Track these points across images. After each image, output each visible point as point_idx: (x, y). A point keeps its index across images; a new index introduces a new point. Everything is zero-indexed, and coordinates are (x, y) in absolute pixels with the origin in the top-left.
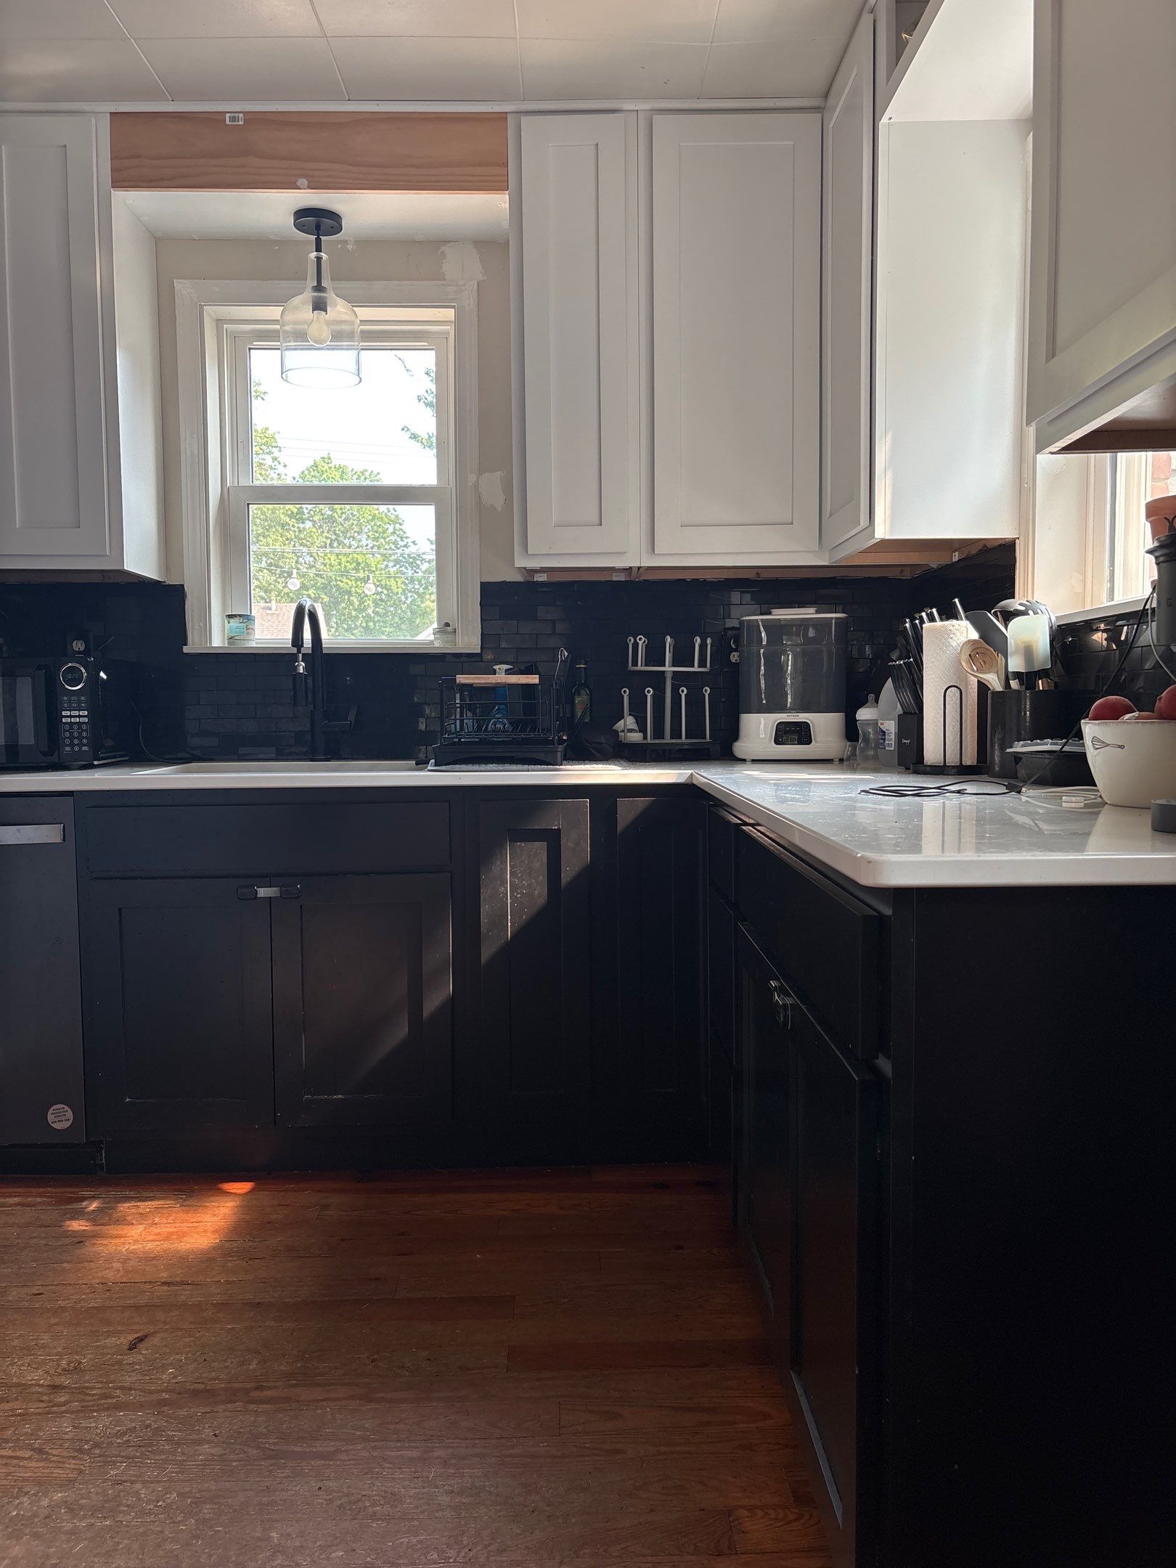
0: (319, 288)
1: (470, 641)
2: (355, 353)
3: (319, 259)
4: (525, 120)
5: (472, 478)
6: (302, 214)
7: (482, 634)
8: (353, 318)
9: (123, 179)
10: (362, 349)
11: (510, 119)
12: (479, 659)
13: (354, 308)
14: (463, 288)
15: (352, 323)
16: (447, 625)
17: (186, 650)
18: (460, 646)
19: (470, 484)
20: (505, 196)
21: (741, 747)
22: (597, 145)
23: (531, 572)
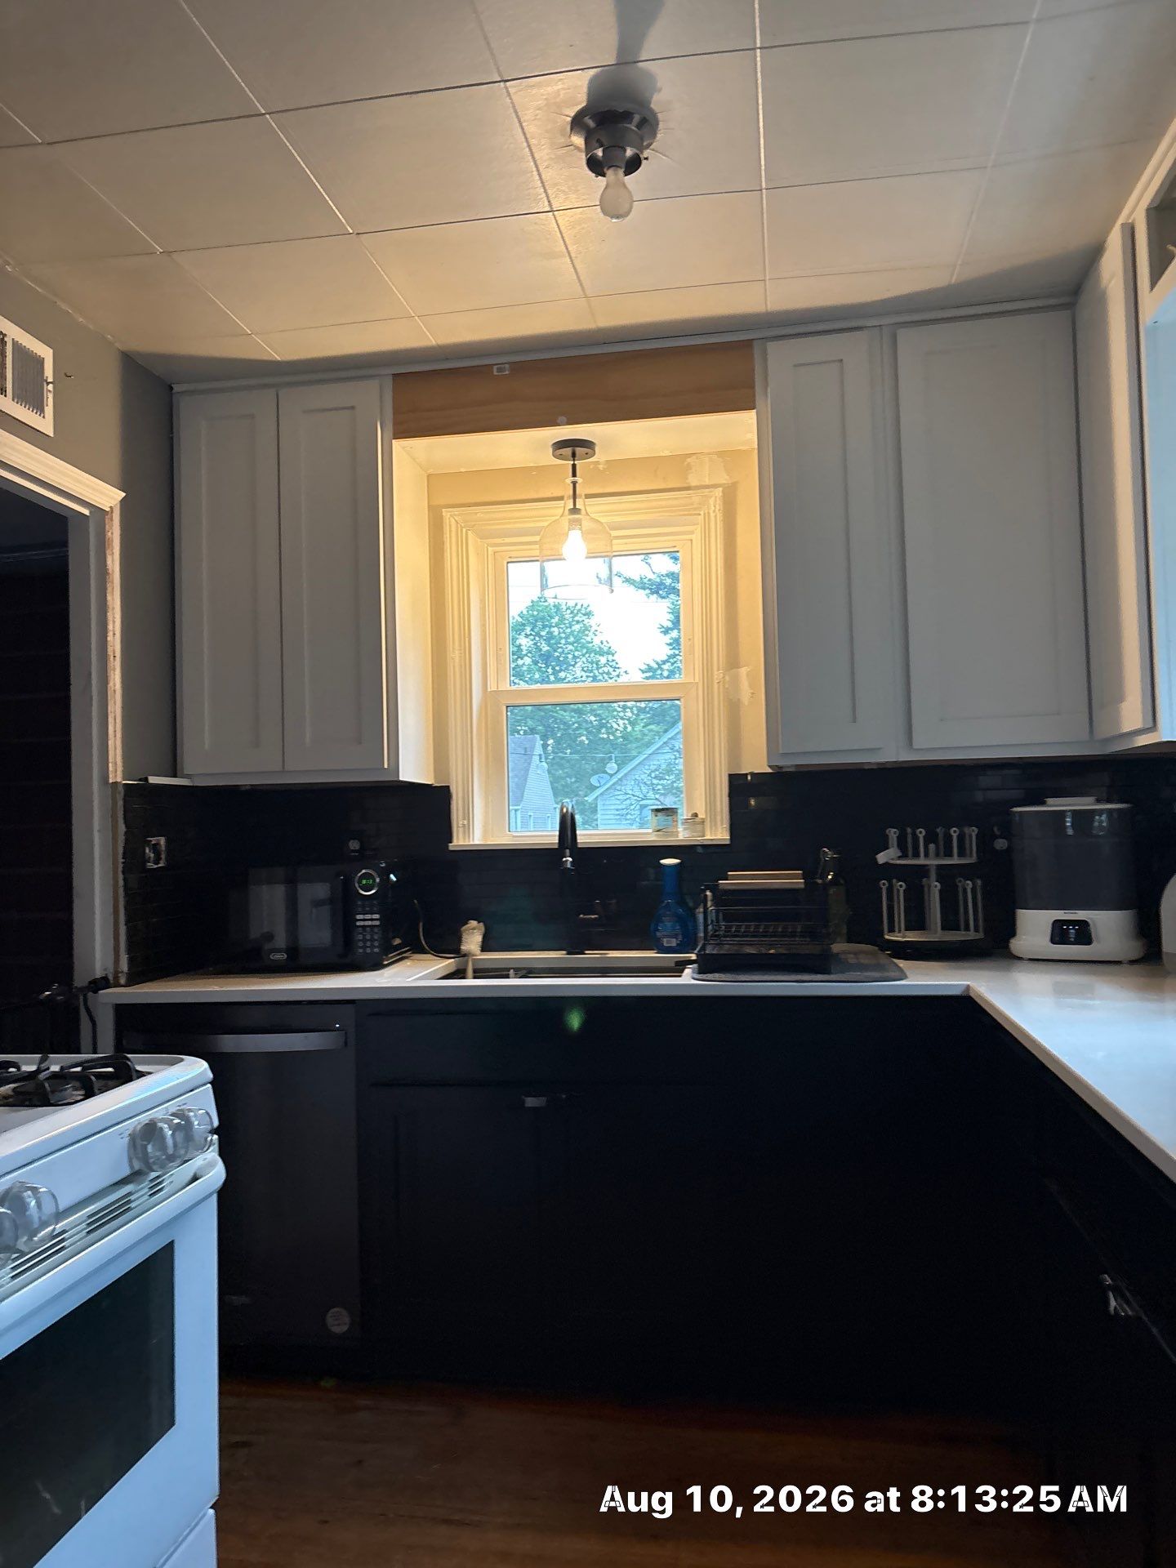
0: (575, 510)
1: (719, 833)
2: (606, 561)
3: (574, 483)
4: (772, 347)
5: (720, 675)
6: (561, 445)
7: (732, 825)
9: (404, 431)
11: (755, 343)
12: (729, 850)
14: (709, 495)
16: (696, 815)
17: (452, 846)
18: (708, 837)
19: (715, 680)
20: (753, 413)
21: (1018, 945)
22: (842, 360)
23: (781, 768)
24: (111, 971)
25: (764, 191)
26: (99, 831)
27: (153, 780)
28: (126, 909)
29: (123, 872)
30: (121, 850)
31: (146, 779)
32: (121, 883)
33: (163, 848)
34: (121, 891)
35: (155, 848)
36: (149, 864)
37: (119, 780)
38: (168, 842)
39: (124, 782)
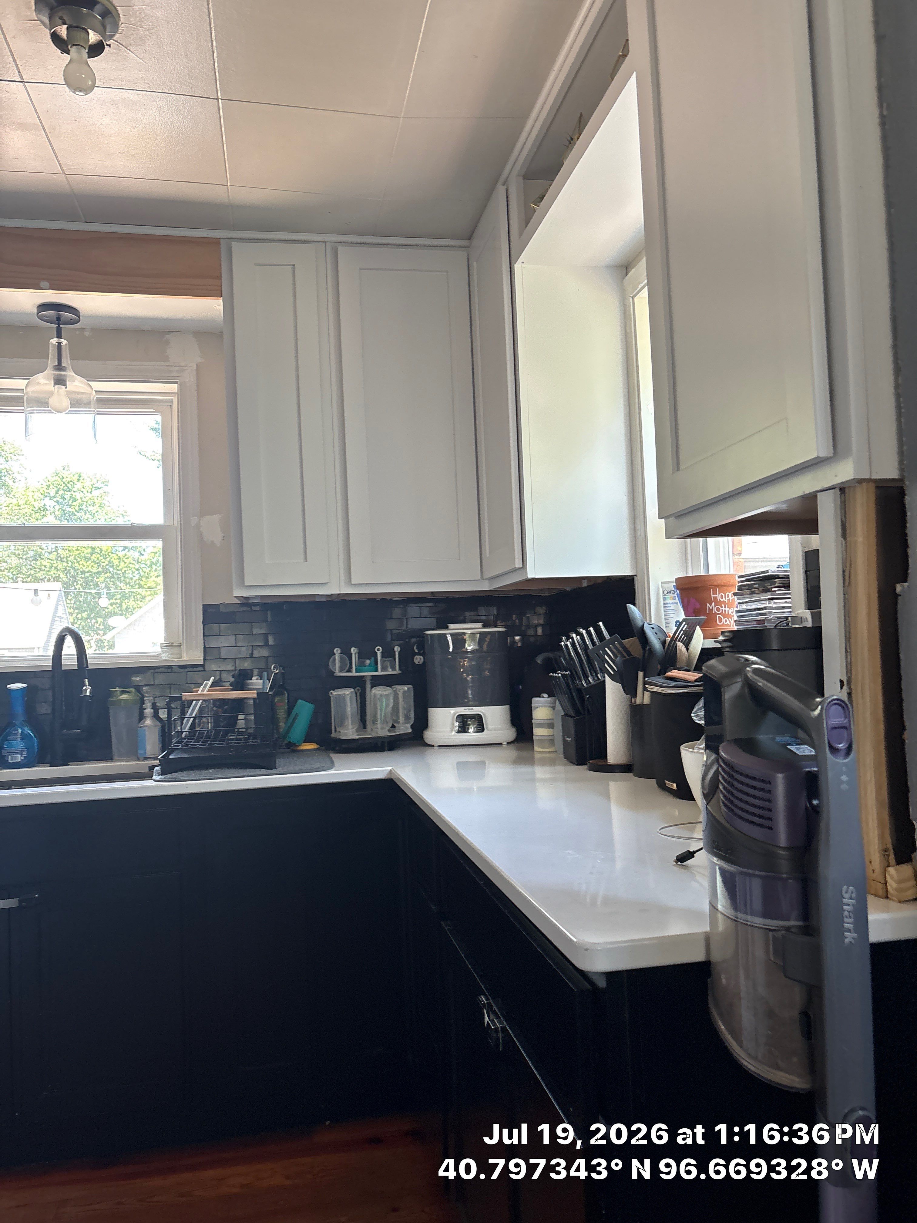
0: (59, 367)
1: (195, 656)
2: (90, 417)
3: (59, 344)
4: (235, 246)
5: (194, 520)
6: (44, 307)
7: (205, 648)
8: (89, 389)
10: (98, 414)
11: (221, 241)
12: (201, 669)
13: (90, 383)
14: (186, 368)
15: (90, 394)
16: (173, 640)
18: (185, 659)
19: (193, 525)
20: (220, 301)
21: (430, 736)
22: (294, 265)
23: (247, 598)
25: (220, 101)
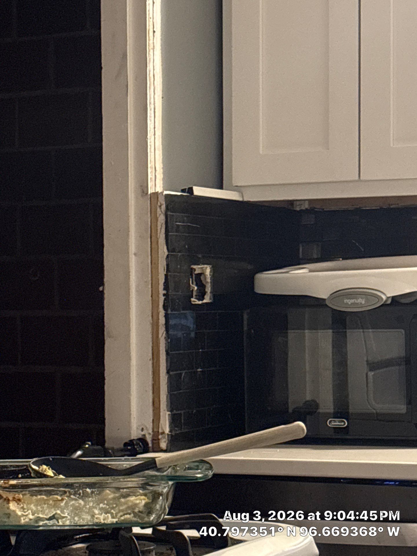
24: (151, 431)
26: (135, 254)
27: (198, 191)
28: (167, 354)
29: (165, 307)
30: (162, 280)
31: (190, 190)
32: (162, 320)
33: (209, 280)
34: (162, 331)
35: (199, 278)
36: (192, 299)
37: (159, 189)
38: (214, 271)
39: (166, 192)
